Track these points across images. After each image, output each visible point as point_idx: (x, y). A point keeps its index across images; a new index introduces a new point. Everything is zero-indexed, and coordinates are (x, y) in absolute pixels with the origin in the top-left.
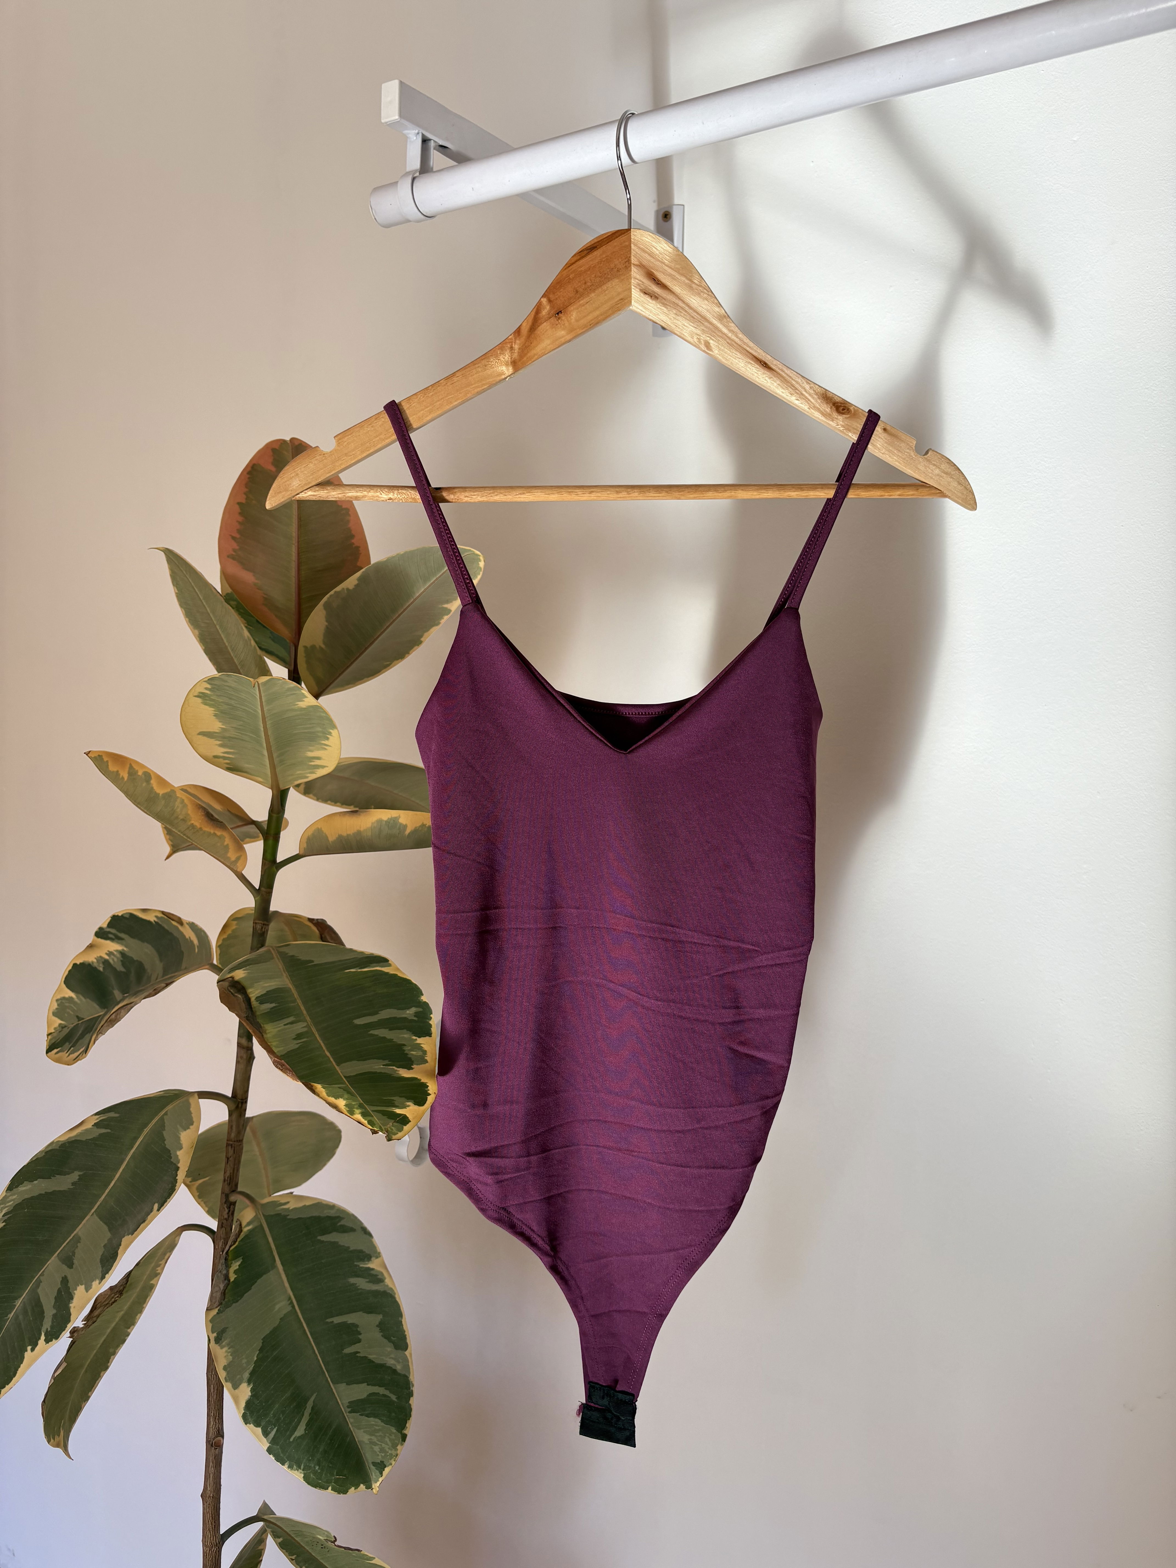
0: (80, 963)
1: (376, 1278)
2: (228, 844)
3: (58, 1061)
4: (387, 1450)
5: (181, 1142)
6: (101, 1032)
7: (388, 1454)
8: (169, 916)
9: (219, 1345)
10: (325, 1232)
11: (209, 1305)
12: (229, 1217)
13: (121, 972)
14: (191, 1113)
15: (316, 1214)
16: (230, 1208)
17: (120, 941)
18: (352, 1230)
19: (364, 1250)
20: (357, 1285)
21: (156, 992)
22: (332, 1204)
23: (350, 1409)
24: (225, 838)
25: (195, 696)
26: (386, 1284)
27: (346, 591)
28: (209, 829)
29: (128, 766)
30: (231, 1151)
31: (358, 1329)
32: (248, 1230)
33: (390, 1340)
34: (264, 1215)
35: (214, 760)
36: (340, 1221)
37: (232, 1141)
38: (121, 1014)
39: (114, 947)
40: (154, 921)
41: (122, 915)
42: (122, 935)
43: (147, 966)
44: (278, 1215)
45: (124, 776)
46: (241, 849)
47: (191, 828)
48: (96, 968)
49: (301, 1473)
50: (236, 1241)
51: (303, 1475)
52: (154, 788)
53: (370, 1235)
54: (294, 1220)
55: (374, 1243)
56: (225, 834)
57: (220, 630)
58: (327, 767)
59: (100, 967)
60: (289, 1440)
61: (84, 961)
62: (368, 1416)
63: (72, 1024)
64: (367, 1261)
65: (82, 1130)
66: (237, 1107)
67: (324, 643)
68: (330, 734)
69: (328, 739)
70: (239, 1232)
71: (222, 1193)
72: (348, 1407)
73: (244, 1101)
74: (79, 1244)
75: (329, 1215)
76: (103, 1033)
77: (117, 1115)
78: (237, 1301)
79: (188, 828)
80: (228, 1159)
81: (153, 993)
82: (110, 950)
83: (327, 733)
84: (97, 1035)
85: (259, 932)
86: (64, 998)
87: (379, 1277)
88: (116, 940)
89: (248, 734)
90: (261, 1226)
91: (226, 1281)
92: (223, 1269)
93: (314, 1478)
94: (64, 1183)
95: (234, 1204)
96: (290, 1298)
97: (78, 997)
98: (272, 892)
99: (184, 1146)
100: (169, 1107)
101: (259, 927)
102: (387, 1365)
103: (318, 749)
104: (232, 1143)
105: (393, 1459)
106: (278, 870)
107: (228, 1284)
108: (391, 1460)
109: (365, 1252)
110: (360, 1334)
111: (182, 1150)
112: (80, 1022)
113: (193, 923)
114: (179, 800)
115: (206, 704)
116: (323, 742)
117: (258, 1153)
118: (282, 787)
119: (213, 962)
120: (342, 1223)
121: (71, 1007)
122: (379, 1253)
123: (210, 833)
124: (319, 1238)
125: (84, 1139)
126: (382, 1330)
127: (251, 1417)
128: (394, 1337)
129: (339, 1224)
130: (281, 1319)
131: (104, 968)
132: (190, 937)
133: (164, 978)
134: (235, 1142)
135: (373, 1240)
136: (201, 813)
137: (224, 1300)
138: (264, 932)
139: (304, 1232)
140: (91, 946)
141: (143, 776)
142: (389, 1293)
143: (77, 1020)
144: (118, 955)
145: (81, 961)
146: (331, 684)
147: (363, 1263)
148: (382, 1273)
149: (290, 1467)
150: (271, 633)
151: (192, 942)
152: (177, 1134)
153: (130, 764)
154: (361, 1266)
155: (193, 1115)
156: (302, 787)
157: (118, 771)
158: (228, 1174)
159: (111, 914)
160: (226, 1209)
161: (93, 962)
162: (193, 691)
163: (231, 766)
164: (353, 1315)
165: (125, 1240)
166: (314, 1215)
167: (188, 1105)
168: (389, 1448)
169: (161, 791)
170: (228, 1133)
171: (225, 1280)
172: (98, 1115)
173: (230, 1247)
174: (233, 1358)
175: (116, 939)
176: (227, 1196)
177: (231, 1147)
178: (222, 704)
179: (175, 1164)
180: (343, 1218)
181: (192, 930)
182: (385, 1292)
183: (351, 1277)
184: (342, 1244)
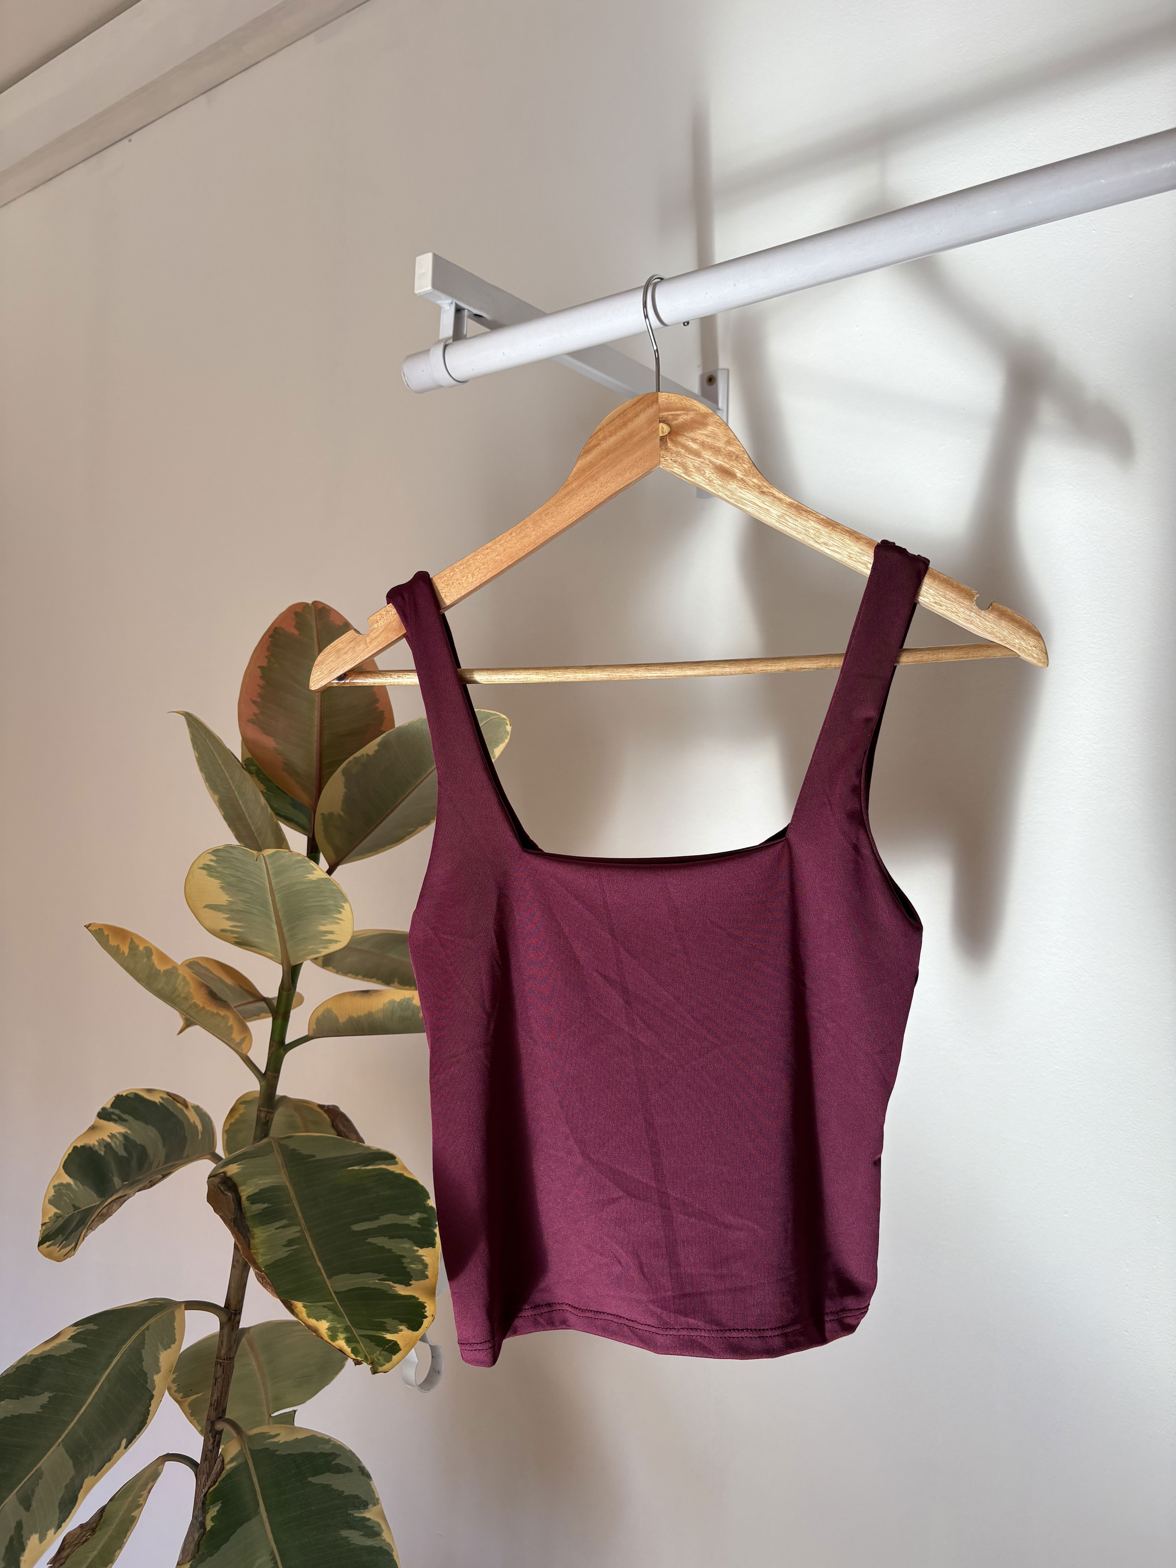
0: (82, 1147)
1: (372, 1531)
2: (232, 1025)
3: (49, 1256)
5: (160, 1365)
6: (92, 1228)
8: (174, 1098)
10: (317, 1472)
11: (180, 1559)
12: (214, 1448)
13: (123, 1157)
14: (175, 1329)
15: (308, 1450)
16: (215, 1437)
17: (123, 1123)
18: (348, 1470)
19: (360, 1496)
20: (349, 1539)
21: (152, 1184)
22: (327, 1438)
24: (229, 1018)
25: (200, 868)
26: (383, 1538)
27: (365, 757)
28: (212, 1008)
29: (129, 940)
30: (220, 1370)
32: (231, 1468)
34: (250, 1449)
35: (221, 934)
36: (334, 1459)
37: (221, 1359)
38: (113, 1208)
39: (117, 1129)
40: (160, 1102)
41: (126, 1095)
42: (125, 1116)
43: (150, 1151)
44: (266, 1450)
45: (124, 951)
46: (246, 1029)
47: (193, 1007)
48: (96, 1151)
50: (216, 1481)
52: (156, 964)
53: (368, 1476)
54: (283, 1456)
55: (373, 1486)
56: (229, 1014)
57: (238, 796)
58: (341, 941)
59: (101, 1150)
61: (85, 1144)
63: (68, 1213)
64: (363, 1509)
65: (57, 1344)
66: (230, 1319)
67: (342, 811)
68: (343, 907)
69: (340, 912)
70: (220, 1469)
71: (208, 1420)
73: (237, 1312)
74: (40, 1481)
75: (323, 1451)
76: (94, 1229)
77: (95, 1327)
78: (213, 1555)
79: (191, 1007)
80: (216, 1379)
81: (149, 1184)
82: (113, 1133)
83: (339, 906)
84: (87, 1231)
85: (263, 1120)
86: (61, 1184)
87: (376, 1529)
88: (119, 1122)
89: (256, 907)
90: (246, 1462)
91: (201, 1531)
92: (200, 1515)
94: (32, 1405)
95: (220, 1433)
96: (272, 1553)
97: (76, 1185)
98: (278, 1076)
99: (162, 1369)
100: (152, 1321)
101: (263, 1115)
103: (331, 923)
104: (221, 1361)
106: (286, 1054)
107: (204, 1534)
109: (361, 1498)
111: (160, 1373)
112: (76, 1212)
113: (198, 1107)
114: (180, 978)
115: (211, 876)
116: (336, 916)
117: (256, 1368)
118: (293, 963)
119: (215, 1151)
120: (338, 1461)
121: (69, 1195)
122: (378, 1499)
123: (214, 1012)
124: (310, 1479)
125: (58, 1355)
129: (335, 1463)
131: (105, 1152)
132: (194, 1123)
133: (165, 1166)
134: (224, 1360)
135: (371, 1483)
136: (203, 991)
137: (198, 1552)
138: (268, 1122)
139: (293, 1471)
140: (93, 1128)
141: (144, 951)
142: (386, 1550)
143: (73, 1209)
144: (121, 1138)
145: (82, 1144)
146: (350, 852)
147: (358, 1511)
148: (379, 1523)
150: (292, 799)
151: (196, 1127)
152: (157, 1353)
153: (131, 938)
154: (356, 1515)
155: (176, 1331)
156: (320, 961)
157: (118, 946)
158: (215, 1398)
159: (115, 1094)
160: (211, 1438)
161: (94, 1145)
162: (197, 863)
163: (240, 941)
165: (88, 1481)
166: (306, 1451)
167: (172, 1319)
169: (162, 968)
170: (218, 1348)
171: (200, 1529)
172: (76, 1326)
173: (209, 1488)
175: (120, 1120)
176: (213, 1423)
177: (220, 1367)
178: (229, 876)
179: (150, 1391)
180: (340, 1455)
181: (197, 1114)
182: (381, 1548)
183: (342, 1529)
184: (335, 1488)
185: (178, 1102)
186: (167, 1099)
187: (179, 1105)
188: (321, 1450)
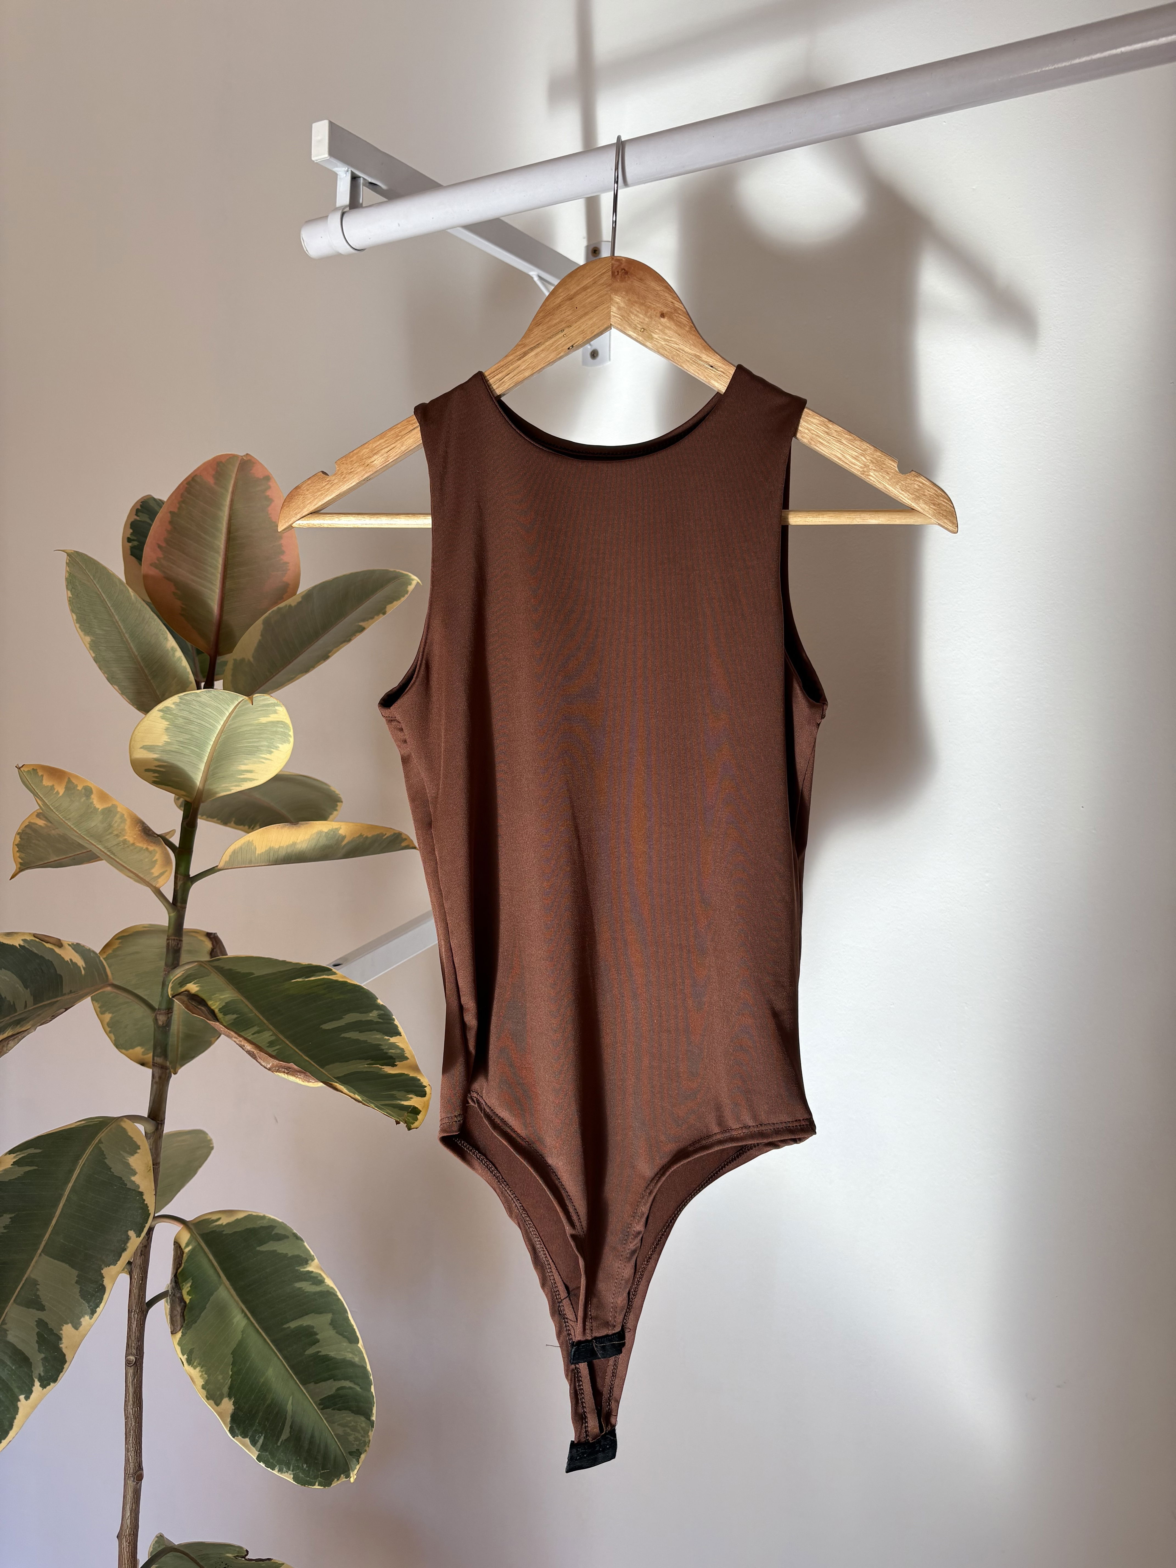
1: (317, 1280)
2: (156, 861)
4: (361, 1438)
5: (133, 1168)
7: (362, 1441)
8: (43, 938)
9: (192, 1366)
10: (261, 1243)
11: (172, 1327)
15: (250, 1226)
18: (285, 1237)
19: (301, 1255)
22: (262, 1215)
23: (322, 1406)
24: (157, 852)
26: (325, 1284)
28: (141, 844)
29: (66, 780)
31: (315, 1330)
32: (189, 1251)
33: (344, 1337)
34: (198, 1234)
36: (273, 1230)
38: (9, 1045)
40: (19, 945)
44: (213, 1232)
45: (58, 791)
47: (123, 843)
49: (290, 1474)
51: (292, 1476)
52: (95, 803)
53: (302, 1240)
54: (230, 1235)
55: (306, 1247)
58: (256, 779)
60: (277, 1443)
62: (339, 1410)
64: (304, 1265)
66: (154, 1127)
68: (277, 748)
70: (181, 1254)
72: (320, 1404)
73: (162, 1122)
75: (263, 1225)
77: (38, 1151)
78: (196, 1322)
81: (47, 1019)
83: (272, 747)
85: (173, 949)
87: (319, 1278)
89: (191, 747)
90: (199, 1244)
91: (183, 1303)
92: (177, 1292)
93: (302, 1477)
96: (243, 1311)
98: (185, 908)
100: (101, 1135)
101: (172, 946)
102: (348, 1359)
105: (367, 1446)
106: (192, 885)
107: (187, 1306)
108: (365, 1446)
109: (301, 1257)
110: (317, 1334)
111: (137, 1175)
114: (118, 816)
115: (164, 718)
116: (263, 756)
120: (275, 1232)
122: (312, 1256)
123: (142, 848)
124: (258, 1248)
126: (335, 1328)
127: (238, 1430)
128: (346, 1332)
129: (273, 1233)
130: (242, 1332)
132: (71, 960)
135: (304, 1244)
136: (138, 828)
137: (184, 1322)
139: (242, 1245)
141: (83, 790)
142: (330, 1292)
147: (301, 1267)
148: (320, 1274)
149: (280, 1471)
151: (77, 964)
152: (125, 1162)
153: (69, 778)
154: (302, 1270)
155: (135, 1139)
157: (53, 785)
164: (306, 1317)
166: (248, 1227)
167: (124, 1131)
168: (362, 1436)
169: (99, 806)
171: (181, 1302)
172: (14, 1153)
173: (177, 1269)
174: (208, 1376)
179: (134, 1190)
180: (276, 1227)
181: (76, 952)
182: (328, 1291)
183: (296, 1282)
184: (280, 1252)
185: (47, 943)
186: (32, 940)
187: (48, 945)
188: (261, 1225)
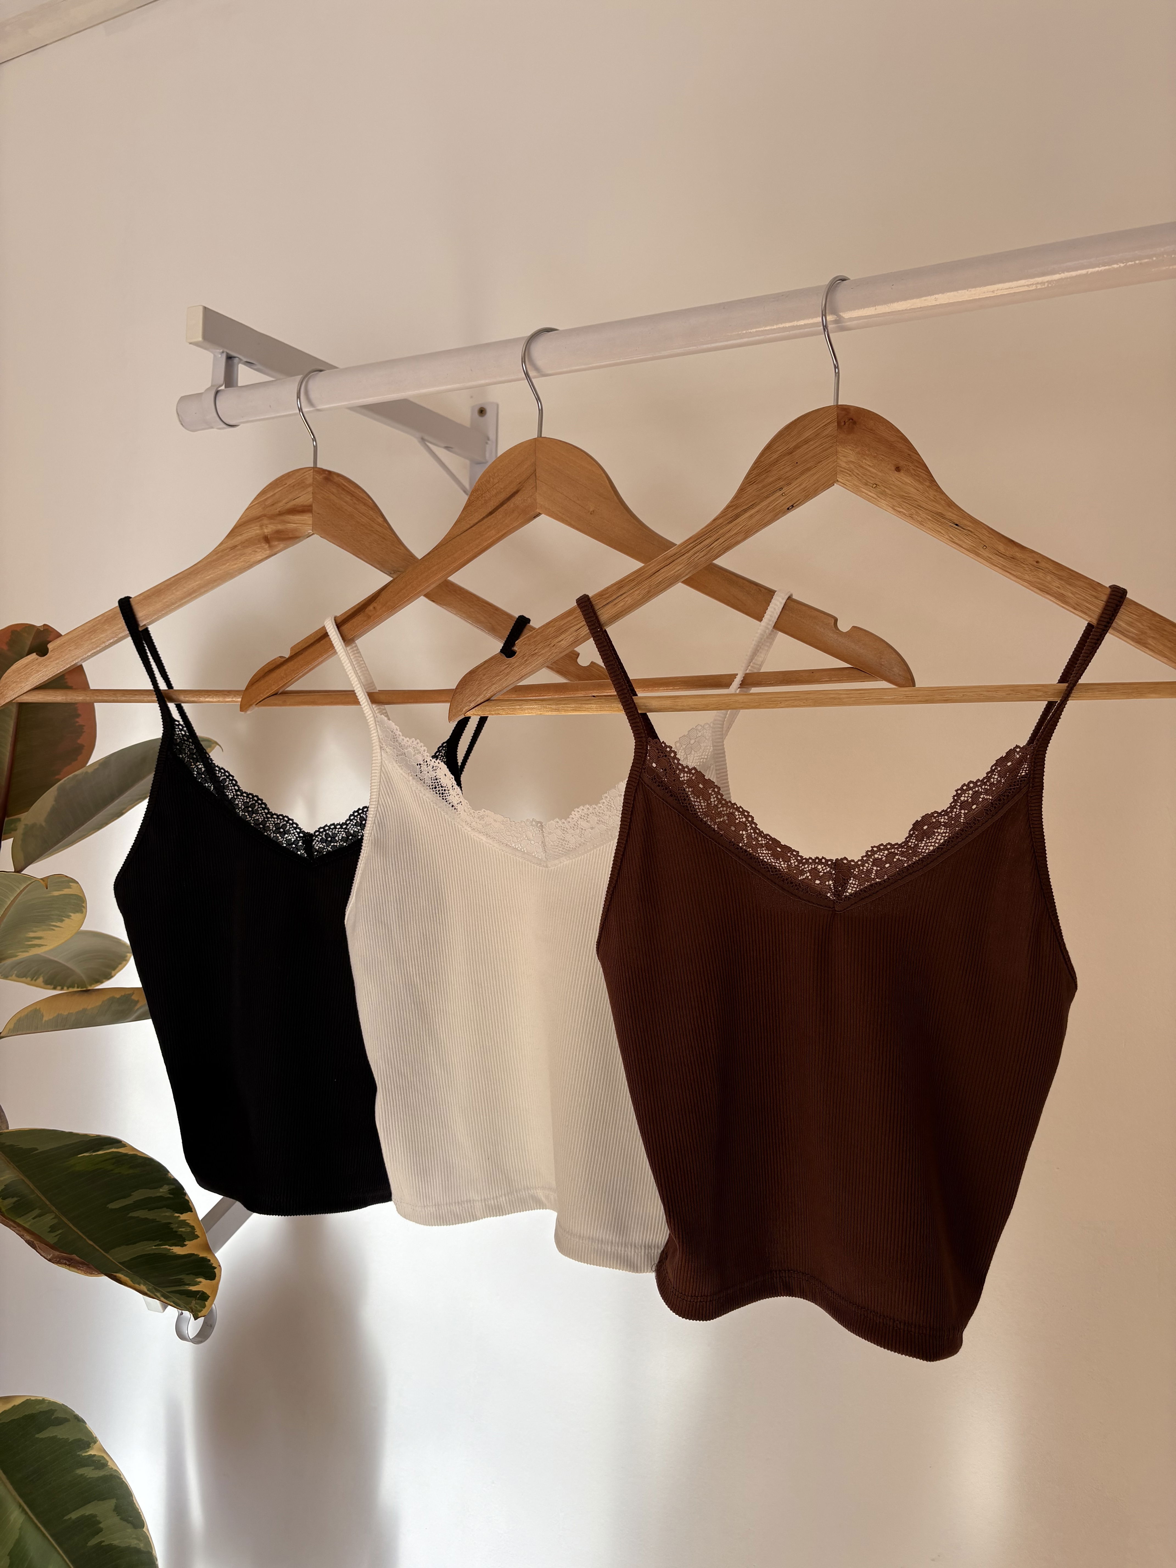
1: (99, 1464)
10: (41, 1429)
15: (28, 1412)
18: (64, 1420)
20: (86, 1475)
22: (40, 1398)
26: (110, 1467)
31: (98, 1518)
33: (129, 1522)
36: (52, 1413)
53: (82, 1421)
54: (6, 1424)
55: (89, 1429)
64: (87, 1449)
67: (47, 821)
69: (62, 921)
75: (42, 1410)
83: (64, 916)
87: (102, 1462)
102: (132, 1546)
109: (83, 1440)
110: (100, 1523)
122: (96, 1437)
124: (37, 1436)
126: (119, 1514)
128: (129, 1518)
129: (52, 1418)
130: (19, 1530)
135: (87, 1427)
142: (115, 1475)
147: (83, 1452)
148: (103, 1457)
154: (83, 1455)
164: (89, 1506)
180: (55, 1410)
184: (61, 1437)
188: (39, 1410)
